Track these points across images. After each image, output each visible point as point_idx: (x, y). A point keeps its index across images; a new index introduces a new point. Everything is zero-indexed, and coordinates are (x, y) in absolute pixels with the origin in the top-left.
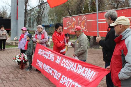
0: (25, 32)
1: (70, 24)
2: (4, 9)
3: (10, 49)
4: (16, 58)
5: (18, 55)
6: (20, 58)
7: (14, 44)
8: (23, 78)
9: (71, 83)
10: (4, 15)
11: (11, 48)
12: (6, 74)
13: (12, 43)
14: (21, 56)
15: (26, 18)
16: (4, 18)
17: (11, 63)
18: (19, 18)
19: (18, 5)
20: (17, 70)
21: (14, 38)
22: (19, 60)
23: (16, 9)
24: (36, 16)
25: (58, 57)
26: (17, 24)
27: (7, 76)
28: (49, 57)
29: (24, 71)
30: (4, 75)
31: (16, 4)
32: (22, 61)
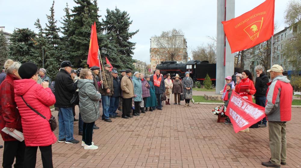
0: (229, 81)
2: (211, 48)
3: (213, 105)
4: (215, 110)
5: (217, 107)
6: (218, 110)
7: (220, 98)
8: (219, 129)
10: (211, 57)
11: (214, 103)
12: (203, 124)
13: (217, 97)
14: (220, 108)
15: (243, 62)
16: (211, 63)
17: (211, 117)
18: (227, 64)
19: (225, 46)
20: (215, 123)
21: (221, 92)
22: (218, 112)
23: (223, 51)
24: (263, 57)
25: (245, 103)
26: (224, 72)
27: (204, 126)
28: (238, 104)
29: (223, 124)
30: (201, 125)
31: (224, 45)
32: (220, 114)
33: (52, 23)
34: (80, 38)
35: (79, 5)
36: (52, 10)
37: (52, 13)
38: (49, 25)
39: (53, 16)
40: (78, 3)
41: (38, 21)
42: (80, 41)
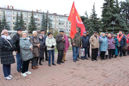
33: (94, 12)
34: (106, 17)
35: (106, 2)
36: (94, 7)
37: (94, 8)
38: (92, 13)
39: (94, 9)
40: (106, 1)
41: (86, 12)
42: (105, 19)
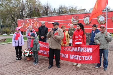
1: (24, 24)
9: (79, 57)
